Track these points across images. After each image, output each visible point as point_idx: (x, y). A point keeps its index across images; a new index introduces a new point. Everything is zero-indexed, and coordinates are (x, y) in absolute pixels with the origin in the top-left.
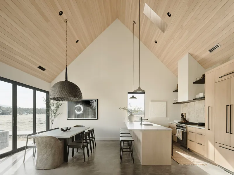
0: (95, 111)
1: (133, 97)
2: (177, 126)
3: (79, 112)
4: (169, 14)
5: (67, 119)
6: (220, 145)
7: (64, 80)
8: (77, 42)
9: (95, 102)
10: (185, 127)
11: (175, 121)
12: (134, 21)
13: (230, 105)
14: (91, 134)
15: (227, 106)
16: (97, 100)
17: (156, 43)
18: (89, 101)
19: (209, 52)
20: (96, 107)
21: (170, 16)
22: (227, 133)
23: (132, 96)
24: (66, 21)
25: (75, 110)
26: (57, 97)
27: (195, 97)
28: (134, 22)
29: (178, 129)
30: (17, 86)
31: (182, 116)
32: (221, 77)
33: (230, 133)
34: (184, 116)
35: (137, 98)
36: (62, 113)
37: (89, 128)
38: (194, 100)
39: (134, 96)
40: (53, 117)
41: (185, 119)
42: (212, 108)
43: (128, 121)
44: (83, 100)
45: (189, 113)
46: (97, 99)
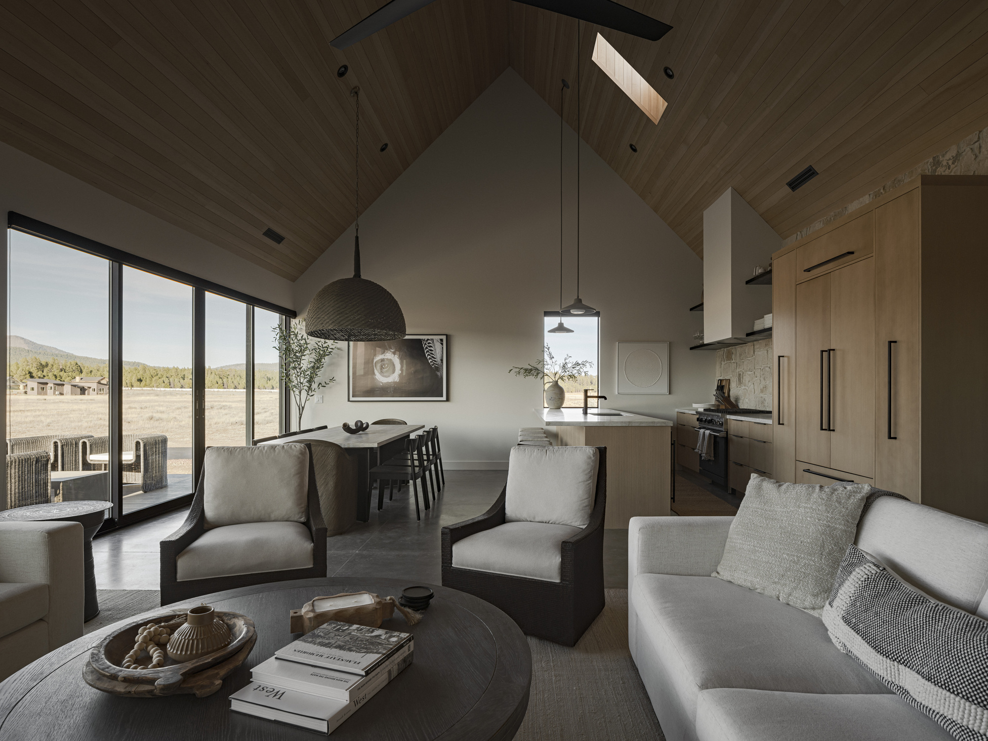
0: (439, 374)
1: (561, 328)
2: (698, 419)
3: (389, 376)
4: (669, 71)
5: (349, 400)
6: (807, 467)
7: (351, 275)
8: (383, 150)
9: (438, 346)
10: (723, 420)
11: (695, 406)
12: (563, 81)
13: (830, 350)
14: (424, 449)
15: (822, 351)
16: (444, 338)
17: (635, 150)
18: (420, 341)
19: (788, 189)
20: (442, 360)
21: (671, 77)
22: (822, 429)
23: (556, 326)
24: (356, 93)
25: (376, 371)
26: (330, 328)
27: (753, 326)
28: (565, 84)
29: (702, 431)
30: (207, 293)
31: (720, 388)
32: (808, 270)
33: (830, 430)
34: (726, 391)
35: (573, 331)
36: (332, 380)
37: (423, 427)
38: (748, 335)
39: (565, 325)
40: (304, 393)
41: (727, 399)
42: (788, 357)
43: (546, 405)
44: (407, 337)
45: (739, 380)
46: (447, 335)
